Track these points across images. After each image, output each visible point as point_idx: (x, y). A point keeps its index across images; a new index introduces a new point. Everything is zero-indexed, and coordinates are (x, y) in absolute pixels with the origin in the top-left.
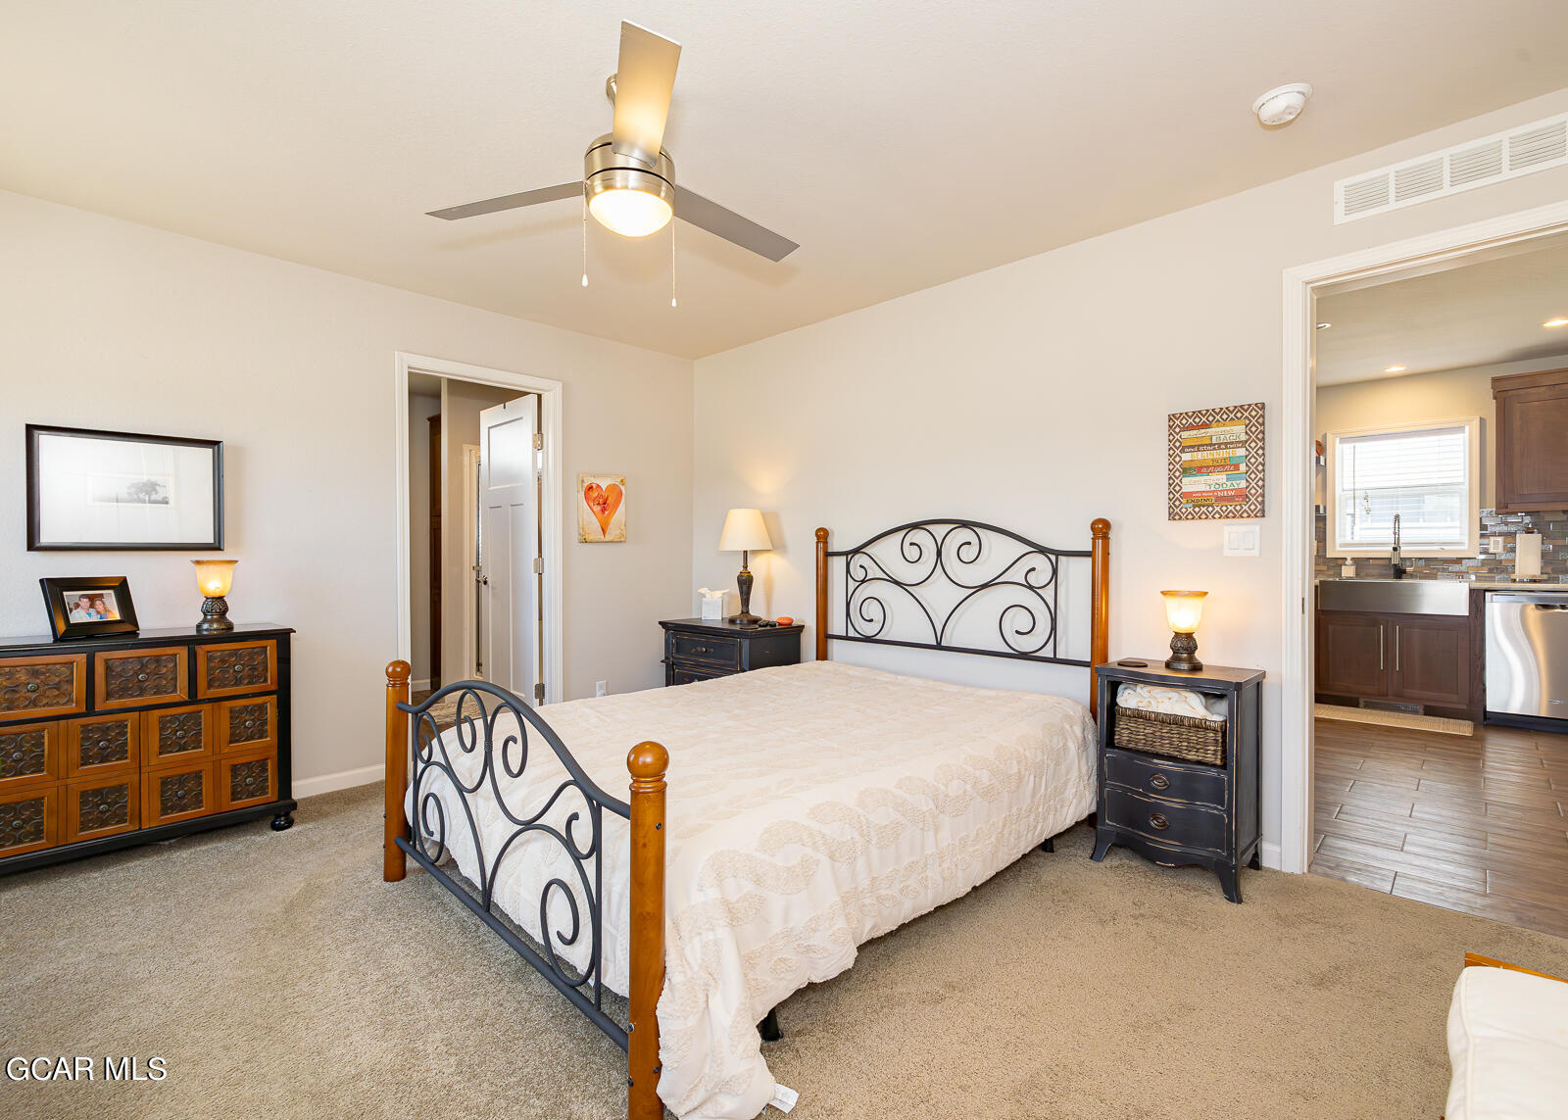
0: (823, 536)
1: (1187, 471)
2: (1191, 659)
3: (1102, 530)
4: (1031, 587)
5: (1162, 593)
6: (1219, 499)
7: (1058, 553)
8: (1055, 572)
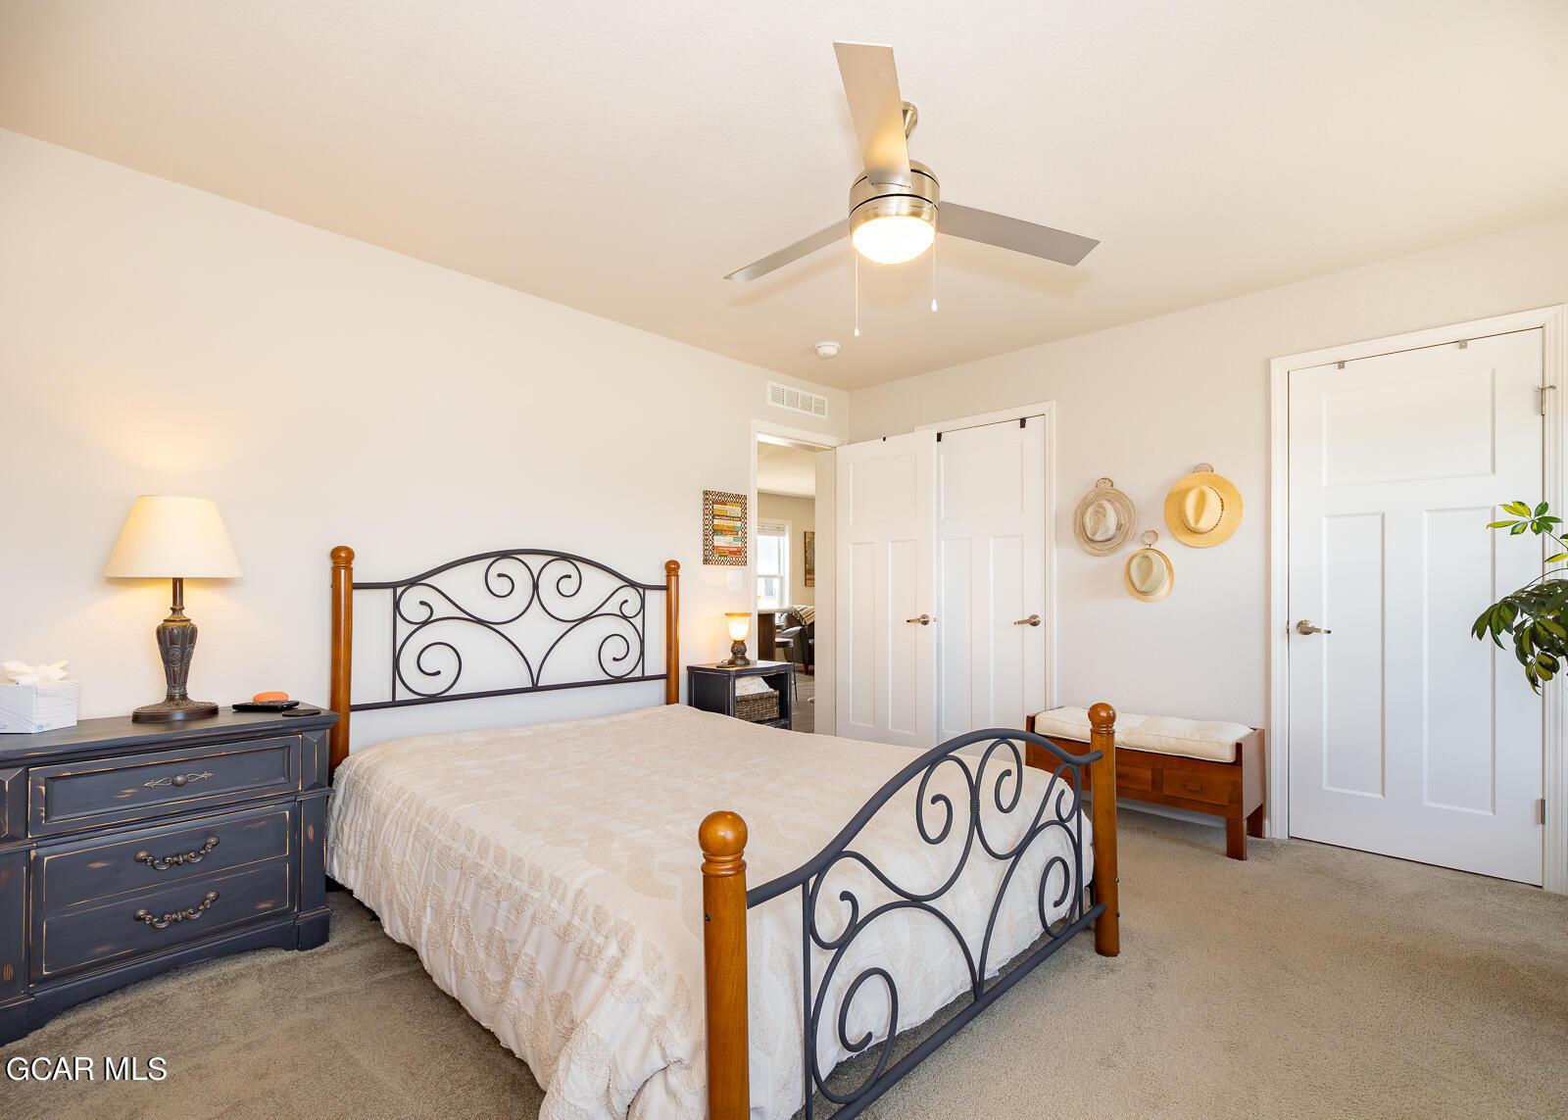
0: (342, 558)
1: (717, 531)
2: (743, 658)
3: (672, 568)
4: (625, 617)
5: (726, 614)
6: (731, 552)
7: (645, 587)
8: (643, 601)
